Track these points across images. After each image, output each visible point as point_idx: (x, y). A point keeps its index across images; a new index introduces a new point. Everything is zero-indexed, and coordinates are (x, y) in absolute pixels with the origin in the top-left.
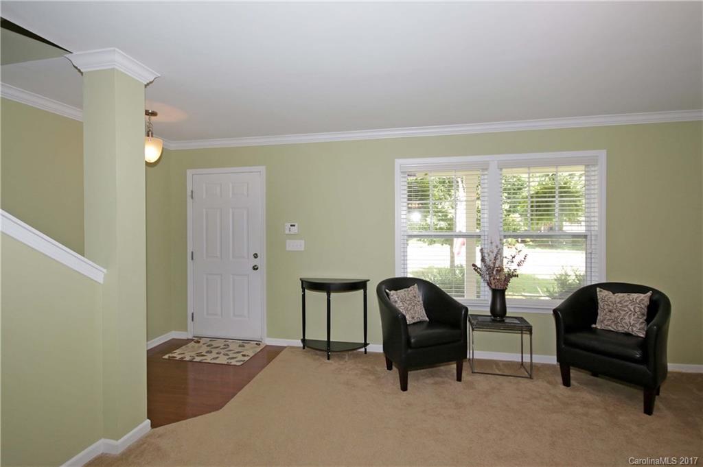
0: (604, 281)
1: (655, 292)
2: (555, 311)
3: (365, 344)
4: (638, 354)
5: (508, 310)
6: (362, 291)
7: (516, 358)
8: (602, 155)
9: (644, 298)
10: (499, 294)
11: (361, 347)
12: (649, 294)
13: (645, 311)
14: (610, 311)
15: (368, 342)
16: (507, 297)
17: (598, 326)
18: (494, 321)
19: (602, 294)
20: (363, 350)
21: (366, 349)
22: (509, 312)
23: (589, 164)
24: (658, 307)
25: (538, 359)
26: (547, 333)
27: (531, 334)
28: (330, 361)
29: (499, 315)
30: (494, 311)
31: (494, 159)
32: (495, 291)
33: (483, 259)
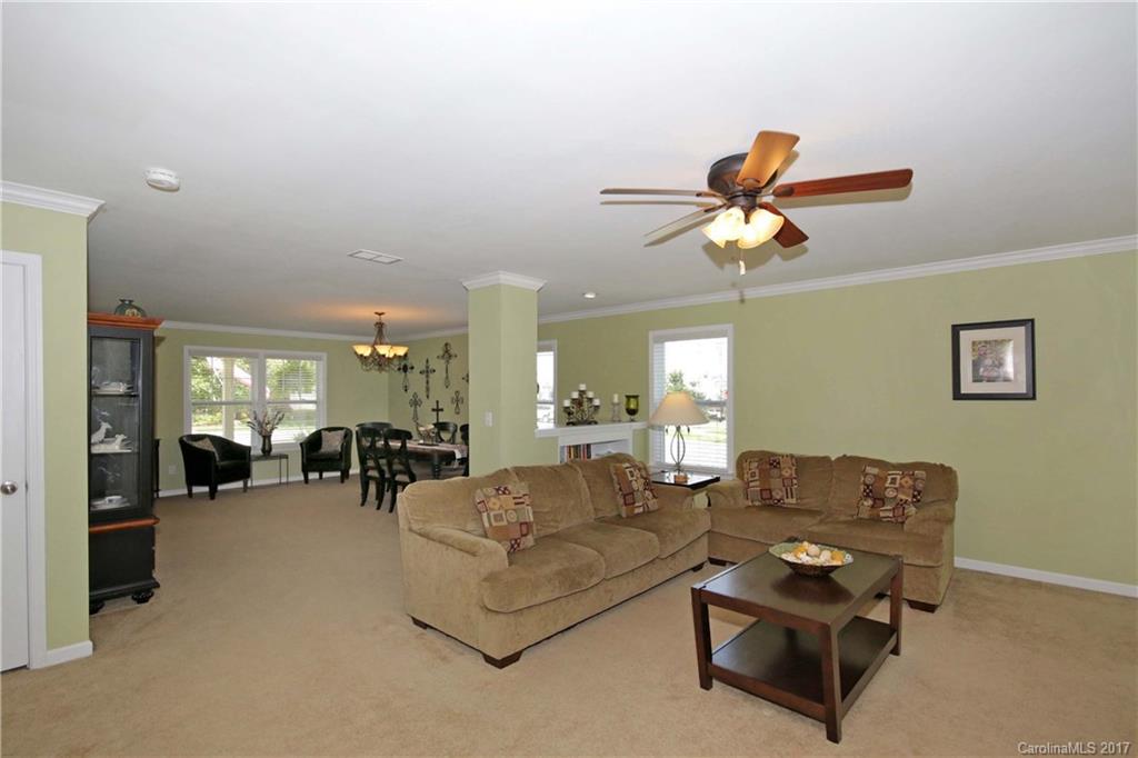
0: (326, 426)
1: (346, 429)
2: (300, 446)
3: (158, 491)
4: (338, 457)
7: (277, 481)
8: (325, 356)
9: (342, 433)
10: (267, 437)
12: (344, 430)
13: (342, 439)
14: (328, 442)
17: (322, 450)
18: (263, 456)
19: (324, 433)
21: (158, 495)
22: (274, 450)
23: (318, 359)
24: (347, 436)
25: (292, 479)
26: (296, 461)
27: (288, 460)
29: (267, 452)
30: (263, 450)
31: (262, 352)
32: (264, 437)
33: (255, 419)
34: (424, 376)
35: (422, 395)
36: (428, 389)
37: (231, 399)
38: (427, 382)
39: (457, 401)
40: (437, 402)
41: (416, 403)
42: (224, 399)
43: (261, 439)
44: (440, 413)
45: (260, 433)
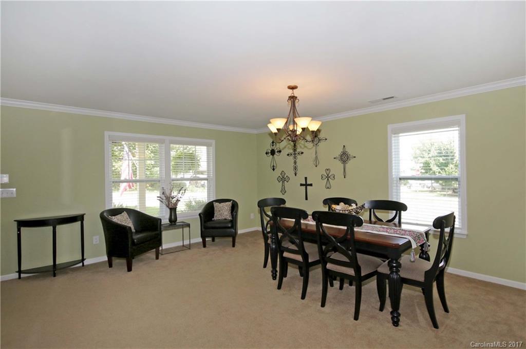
0: (215, 199)
1: (233, 201)
2: (200, 215)
3: (83, 260)
4: (230, 225)
5: (178, 219)
6: (80, 222)
7: (180, 244)
8: (213, 142)
9: (230, 204)
10: (173, 210)
11: (80, 263)
12: (232, 202)
13: (230, 209)
14: (219, 211)
15: (85, 258)
16: (177, 213)
17: (215, 218)
18: (171, 225)
19: (216, 204)
20: (81, 264)
21: (83, 264)
22: (179, 220)
23: (208, 145)
24: (234, 207)
25: (193, 241)
26: (196, 227)
27: (189, 227)
28: (56, 278)
29: (173, 221)
30: (170, 220)
31: (167, 138)
32: (171, 209)
33: (163, 193)
34: (292, 158)
35: (290, 173)
36: (295, 168)
37: (143, 178)
38: (295, 163)
39: (328, 177)
40: (306, 178)
41: (283, 179)
42: (138, 178)
43: (168, 211)
44: (309, 187)
45: (168, 207)
